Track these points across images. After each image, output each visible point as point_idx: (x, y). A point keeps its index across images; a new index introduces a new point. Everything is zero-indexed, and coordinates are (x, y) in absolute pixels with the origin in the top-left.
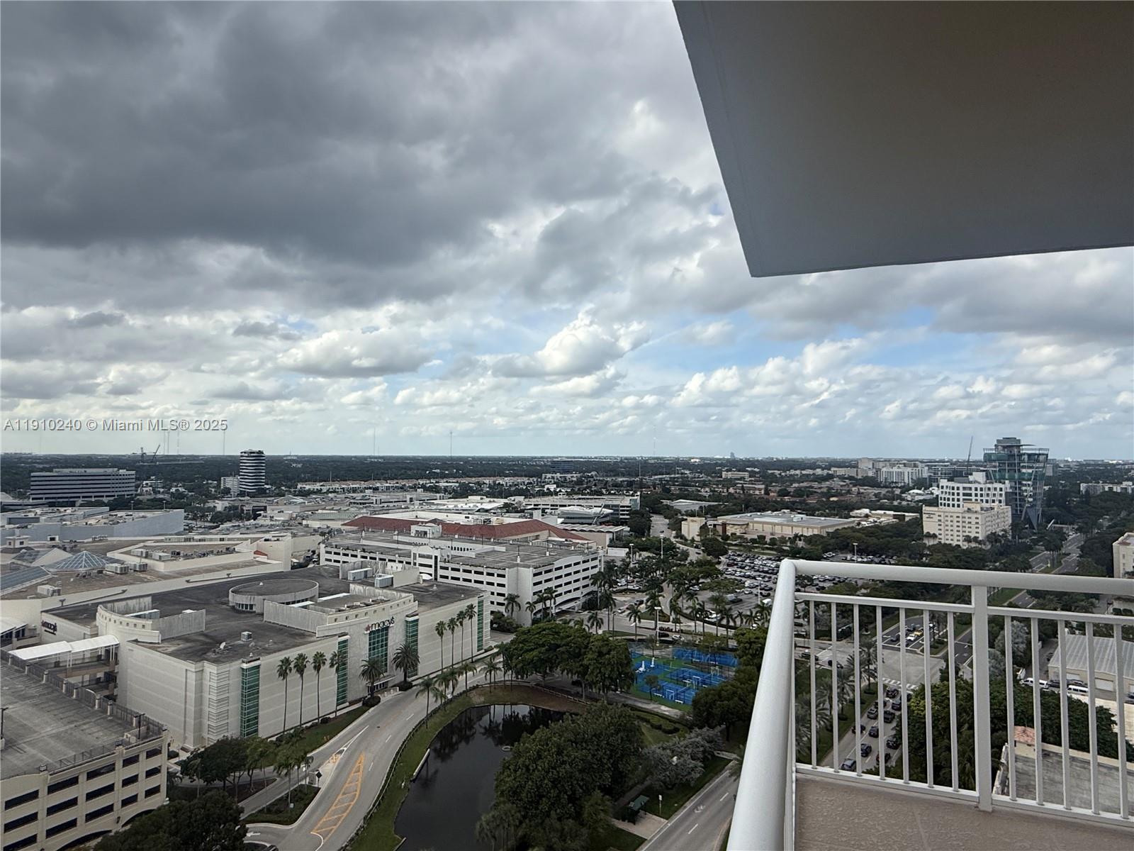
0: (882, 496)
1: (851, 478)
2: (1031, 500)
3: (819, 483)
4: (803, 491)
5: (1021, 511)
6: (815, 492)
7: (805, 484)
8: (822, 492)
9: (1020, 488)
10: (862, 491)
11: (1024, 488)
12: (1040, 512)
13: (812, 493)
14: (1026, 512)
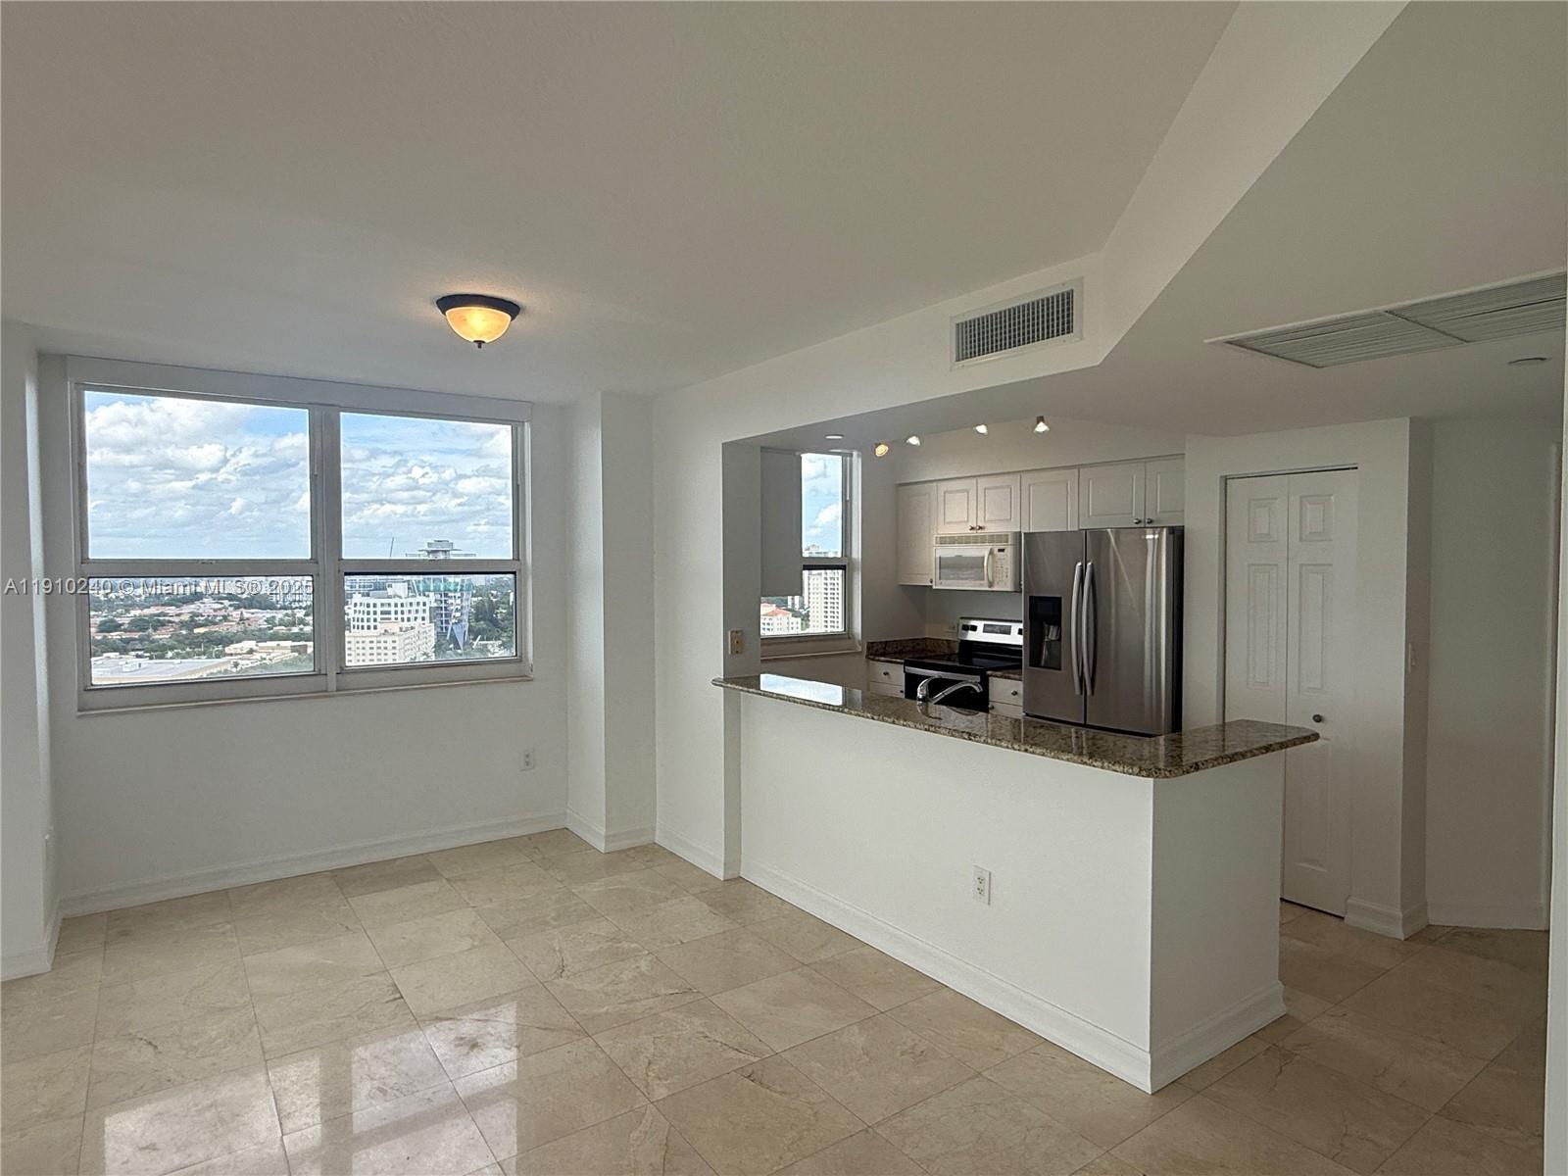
0: (277, 622)
1: (231, 597)
2: (458, 614)
3: (177, 607)
4: (148, 622)
5: (446, 628)
6: (170, 622)
7: (153, 610)
8: (181, 622)
9: (445, 601)
10: (246, 615)
11: (450, 601)
12: (467, 629)
13: (163, 624)
14: (452, 629)
